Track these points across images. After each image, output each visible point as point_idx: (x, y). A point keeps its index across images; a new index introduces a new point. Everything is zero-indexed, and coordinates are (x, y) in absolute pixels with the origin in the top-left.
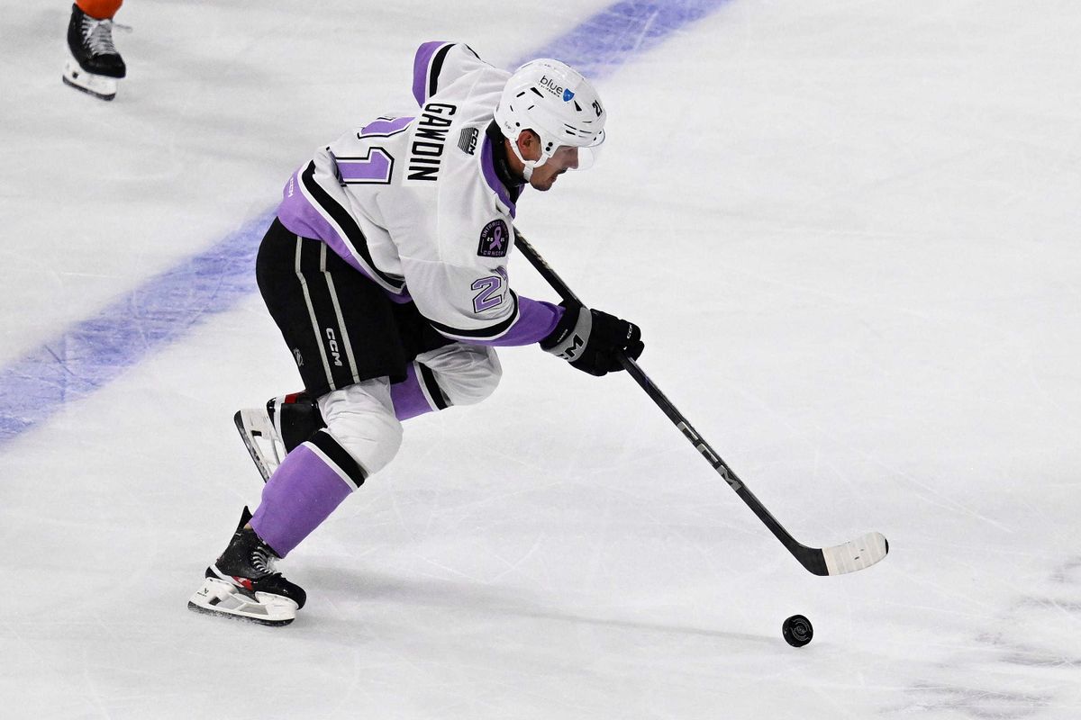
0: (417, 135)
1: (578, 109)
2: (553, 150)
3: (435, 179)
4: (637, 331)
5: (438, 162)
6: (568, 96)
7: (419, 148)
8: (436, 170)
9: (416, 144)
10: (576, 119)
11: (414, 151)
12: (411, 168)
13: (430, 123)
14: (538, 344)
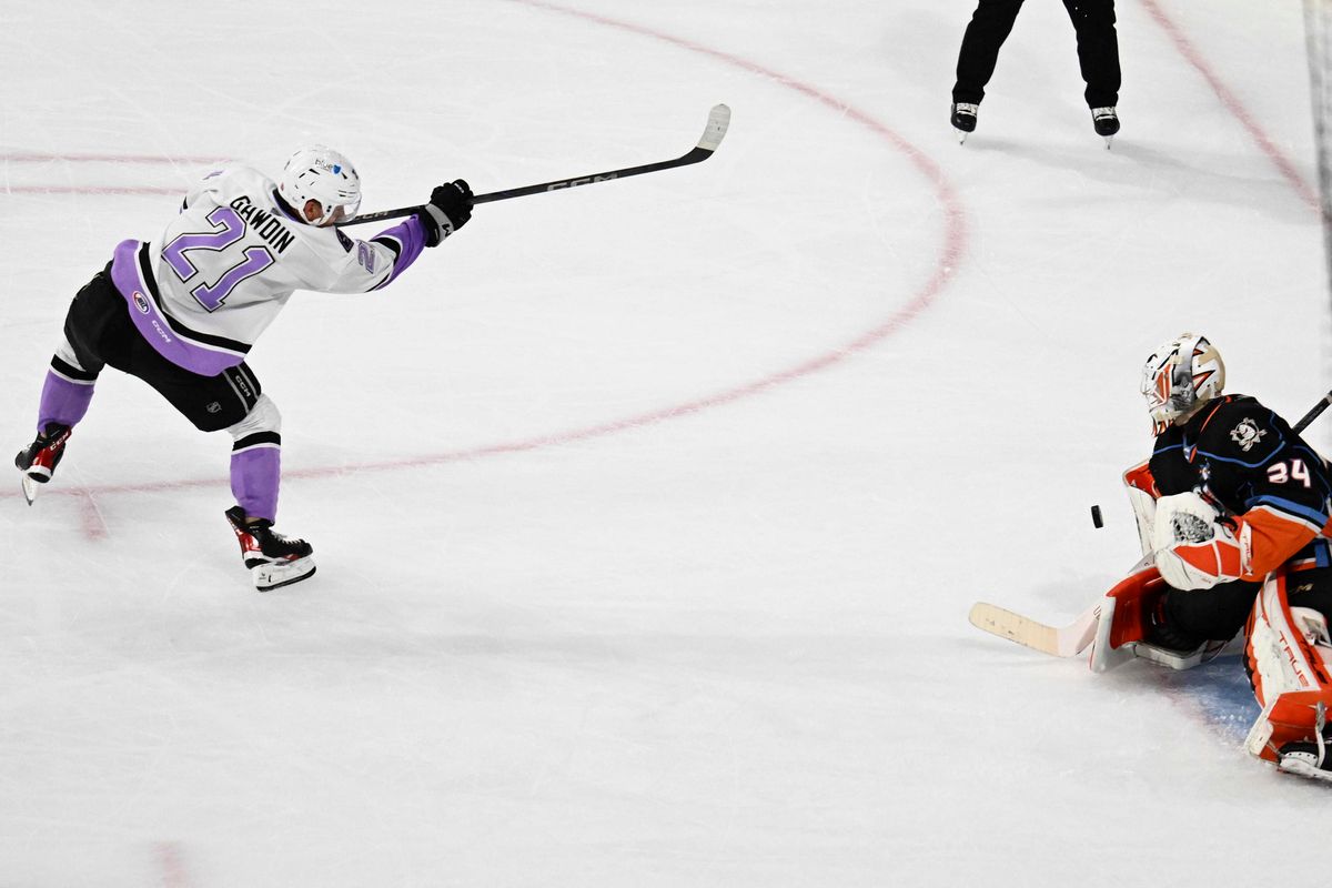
0: (255, 228)
1: (345, 177)
2: (332, 210)
3: (293, 238)
4: (461, 182)
5: (284, 229)
6: (337, 170)
7: (266, 234)
8: (288, 233)
9: (261, 234)
10: (346, 185)
11: (266, 238)
12: (275, 247)
13: (249, 214)
14: (426, 248)
